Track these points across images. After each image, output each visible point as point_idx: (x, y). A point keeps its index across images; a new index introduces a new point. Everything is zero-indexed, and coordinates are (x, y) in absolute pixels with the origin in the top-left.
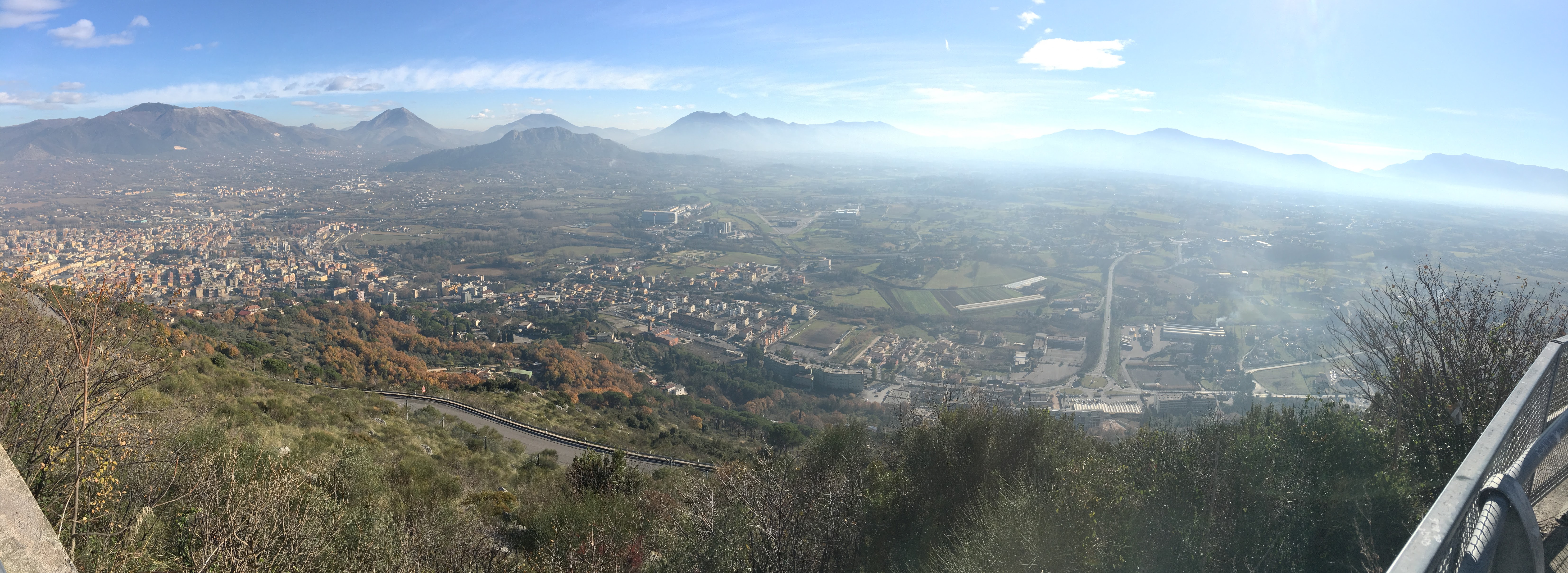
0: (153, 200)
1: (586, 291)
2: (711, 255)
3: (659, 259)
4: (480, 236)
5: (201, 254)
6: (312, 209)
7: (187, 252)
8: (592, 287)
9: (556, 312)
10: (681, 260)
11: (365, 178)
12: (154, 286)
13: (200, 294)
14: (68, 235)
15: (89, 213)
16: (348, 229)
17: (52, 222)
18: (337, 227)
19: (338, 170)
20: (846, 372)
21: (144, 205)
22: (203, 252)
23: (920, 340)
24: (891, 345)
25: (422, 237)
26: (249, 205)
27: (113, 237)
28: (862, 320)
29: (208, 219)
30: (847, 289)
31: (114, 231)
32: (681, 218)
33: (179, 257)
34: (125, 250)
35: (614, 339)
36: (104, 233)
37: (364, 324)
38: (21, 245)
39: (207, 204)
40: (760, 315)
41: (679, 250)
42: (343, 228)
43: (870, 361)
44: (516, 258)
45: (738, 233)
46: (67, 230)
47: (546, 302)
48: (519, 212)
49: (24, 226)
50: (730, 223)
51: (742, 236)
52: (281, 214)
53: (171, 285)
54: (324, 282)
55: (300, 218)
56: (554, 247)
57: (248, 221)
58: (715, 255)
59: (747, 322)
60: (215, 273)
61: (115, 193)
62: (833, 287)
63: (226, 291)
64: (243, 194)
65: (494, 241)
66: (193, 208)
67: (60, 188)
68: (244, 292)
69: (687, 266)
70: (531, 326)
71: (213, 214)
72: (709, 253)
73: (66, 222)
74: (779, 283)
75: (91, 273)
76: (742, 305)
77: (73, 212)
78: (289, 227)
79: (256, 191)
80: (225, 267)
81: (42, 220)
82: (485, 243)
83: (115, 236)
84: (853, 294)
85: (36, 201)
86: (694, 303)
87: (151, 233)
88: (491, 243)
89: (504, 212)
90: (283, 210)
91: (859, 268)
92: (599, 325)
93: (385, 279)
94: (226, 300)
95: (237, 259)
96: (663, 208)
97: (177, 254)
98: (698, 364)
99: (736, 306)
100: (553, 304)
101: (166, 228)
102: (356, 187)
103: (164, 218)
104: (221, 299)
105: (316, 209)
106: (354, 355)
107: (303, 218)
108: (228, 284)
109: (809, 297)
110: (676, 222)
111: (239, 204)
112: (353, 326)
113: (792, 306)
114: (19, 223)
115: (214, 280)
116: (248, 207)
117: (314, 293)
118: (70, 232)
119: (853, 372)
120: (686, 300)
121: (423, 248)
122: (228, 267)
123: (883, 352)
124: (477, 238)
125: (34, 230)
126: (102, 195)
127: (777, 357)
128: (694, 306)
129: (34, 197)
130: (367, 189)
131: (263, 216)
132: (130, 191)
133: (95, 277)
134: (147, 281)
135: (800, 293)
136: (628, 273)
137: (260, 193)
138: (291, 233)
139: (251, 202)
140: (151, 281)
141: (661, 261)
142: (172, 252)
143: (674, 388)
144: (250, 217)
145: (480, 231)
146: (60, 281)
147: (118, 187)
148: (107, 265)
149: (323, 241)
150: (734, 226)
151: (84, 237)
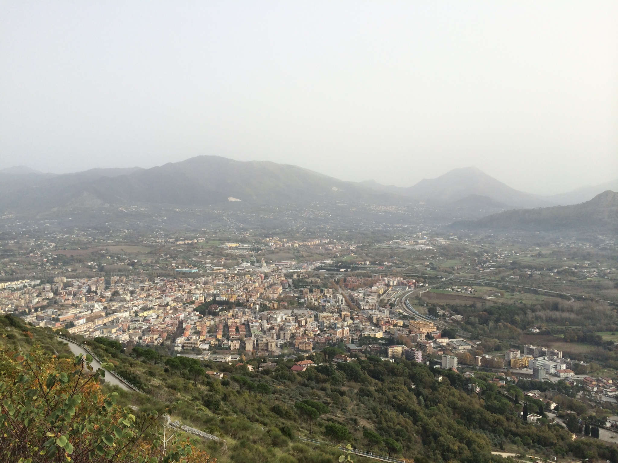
0: (205, 250)
4: (560, 306)
5: (252, 305)
6: (368, 263)
7: (238, 304)
11: (426, 234)
12: (203, 338)
13: (249, 347)
14: (116, 283)
15: (139, 262)
16: (406, 285)
17: (101, 269)
18: (394, 281)
19: (396, 225)
21: (195, 255)
22: (254, 304)
25: (489, 300)
26: (302, 256)
27: (162, 287)
29: (260, 270)
31: (163, 280)
33: (230, 308)
34: (174, 300)
36: (153, 282)
37: (421, 389)
38: (66, 293)
39: (259, 255)
42: (400, 284)
44: (606, 337)
46: (116, 278)
49: (71, 273)
52: (337, 267)
53: (220, 337)
54: (379, 339)
55: (357, 271)
57: (302, 273)
60: (266, 326)
61: (167, 241)
63: (276, 345)
64: (296, 245)
65: (577, 314)
66: (245, 258)
67: (111, 236)
68: (296, 346)
71: (265, 265)
73: (114, 270)
75: (137, 323)
77: (123, 260)
78: (345, 280)
79: (311, 243)
80: (276, 319)
81: (91, 267)
82: (566, 315)
83: (165, 285)
85: (87, 248)
87: (201, 283)
88: (573, 316)
89: (590, 281)
90: (338, 262)
93: (444, 341)
94: (276, 354)
95: (289, 312)
97: (228, 305)
101: (216, 278)
102: (417, 244)
103: (215, 268)
104: (271, 352)
105: (373, 263)
106: (410, 422)
107: (359, 271)
108: (278, 337)
111: (292, 256)
112: (410, 389)
114: (67, 270)
115: (264, 333)
116: (301, 259)
117: (368, 349)
118: (118, 280)
121: (490, 312)
122: (279, 320)
124: (555, 307)
125: (81, 278)
126: (154, 244)
129: (85, 244)
130: (428, 245)
131: (318, 268)
132: (182, 240)
133: (141, 328)
134: (195, 333)
137: (314, 245)
138: (346, 286)
139: (305, 254)
140: (198, 333)
142: (221, 303)
144: (304, 269)
145: (559, 300)
146: (105, 331)
147: (171, 236)
148: (154, 315)
149: (379, 296)
151: (133, 286)
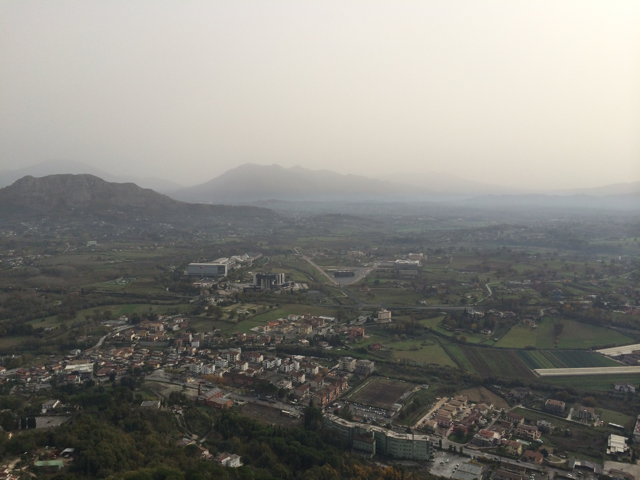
1: (126, 355)
2: (264, 308)
3: (208, 315)
8: (133, 350)
9: (90, 384)
10: (233, 314)
20: (410, 437)
23: (492, 406)
24: (458, 409)
28: (425, 379)
30: (409, 344)
32: (232, 270)
35: (160, 407)
40: (316, 371)
41: (231, 303)
43: (435, 426)
44: (36, 325)
45: (293, 284)
47: (76, 373)
48: (38, 270)
50: (283, 274)
51: (297, 286)
56: (85, 307)
58: (268, 307)
59: (303, 379)
62: (394, 341)
69: (239, 320)
70: (58, 404)
72: (261, 306)
74: (337, 336)
76: (297, 360)
84: (416, 349)
86: (247, 360)
91: (422, 322)
92: (143, 394)
96: (211, 260)
98: (253, 429)
99: (291, 362)
100: (85, 375)
109: (369, 351)
110: (226, 275)
113: (351, 360)
119: (418, 437)
120: (237, 358)
123: (449, 416)
127: (336, 417)
128: (247, 364)
135: (360, 346)
136: (174, 332)
141: (210, 317)
143: (229, 458)
150: (288, 277)
